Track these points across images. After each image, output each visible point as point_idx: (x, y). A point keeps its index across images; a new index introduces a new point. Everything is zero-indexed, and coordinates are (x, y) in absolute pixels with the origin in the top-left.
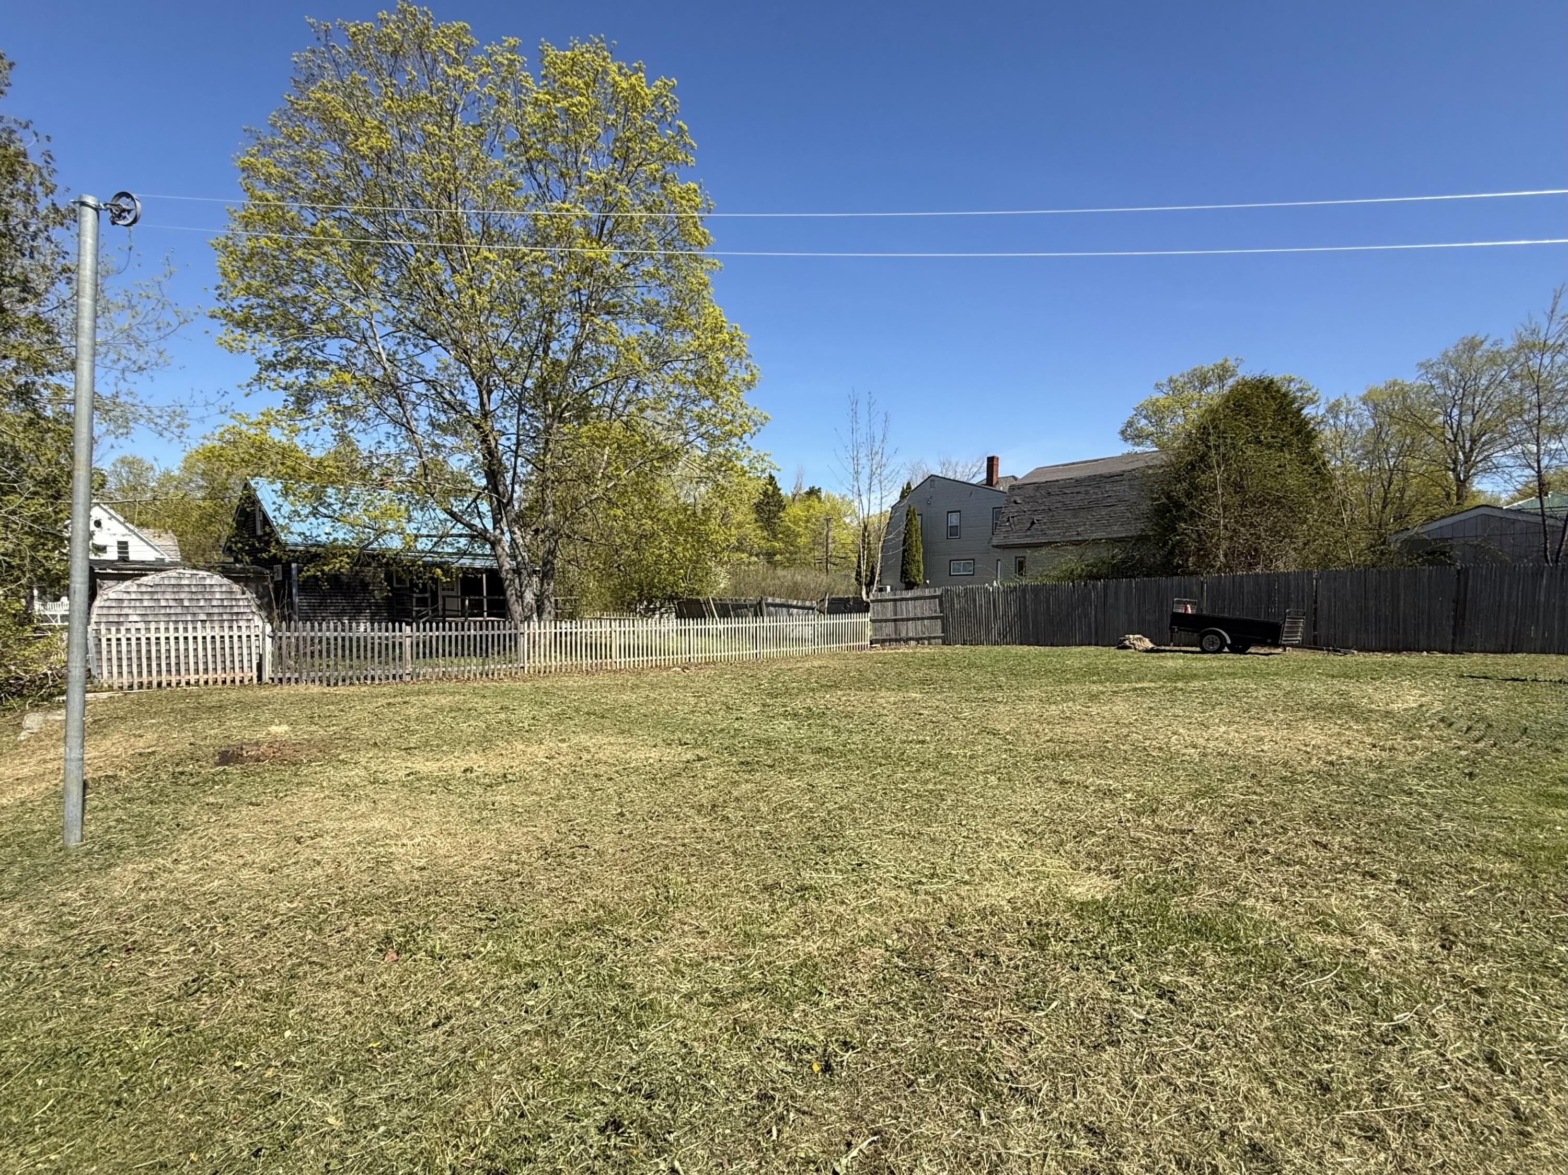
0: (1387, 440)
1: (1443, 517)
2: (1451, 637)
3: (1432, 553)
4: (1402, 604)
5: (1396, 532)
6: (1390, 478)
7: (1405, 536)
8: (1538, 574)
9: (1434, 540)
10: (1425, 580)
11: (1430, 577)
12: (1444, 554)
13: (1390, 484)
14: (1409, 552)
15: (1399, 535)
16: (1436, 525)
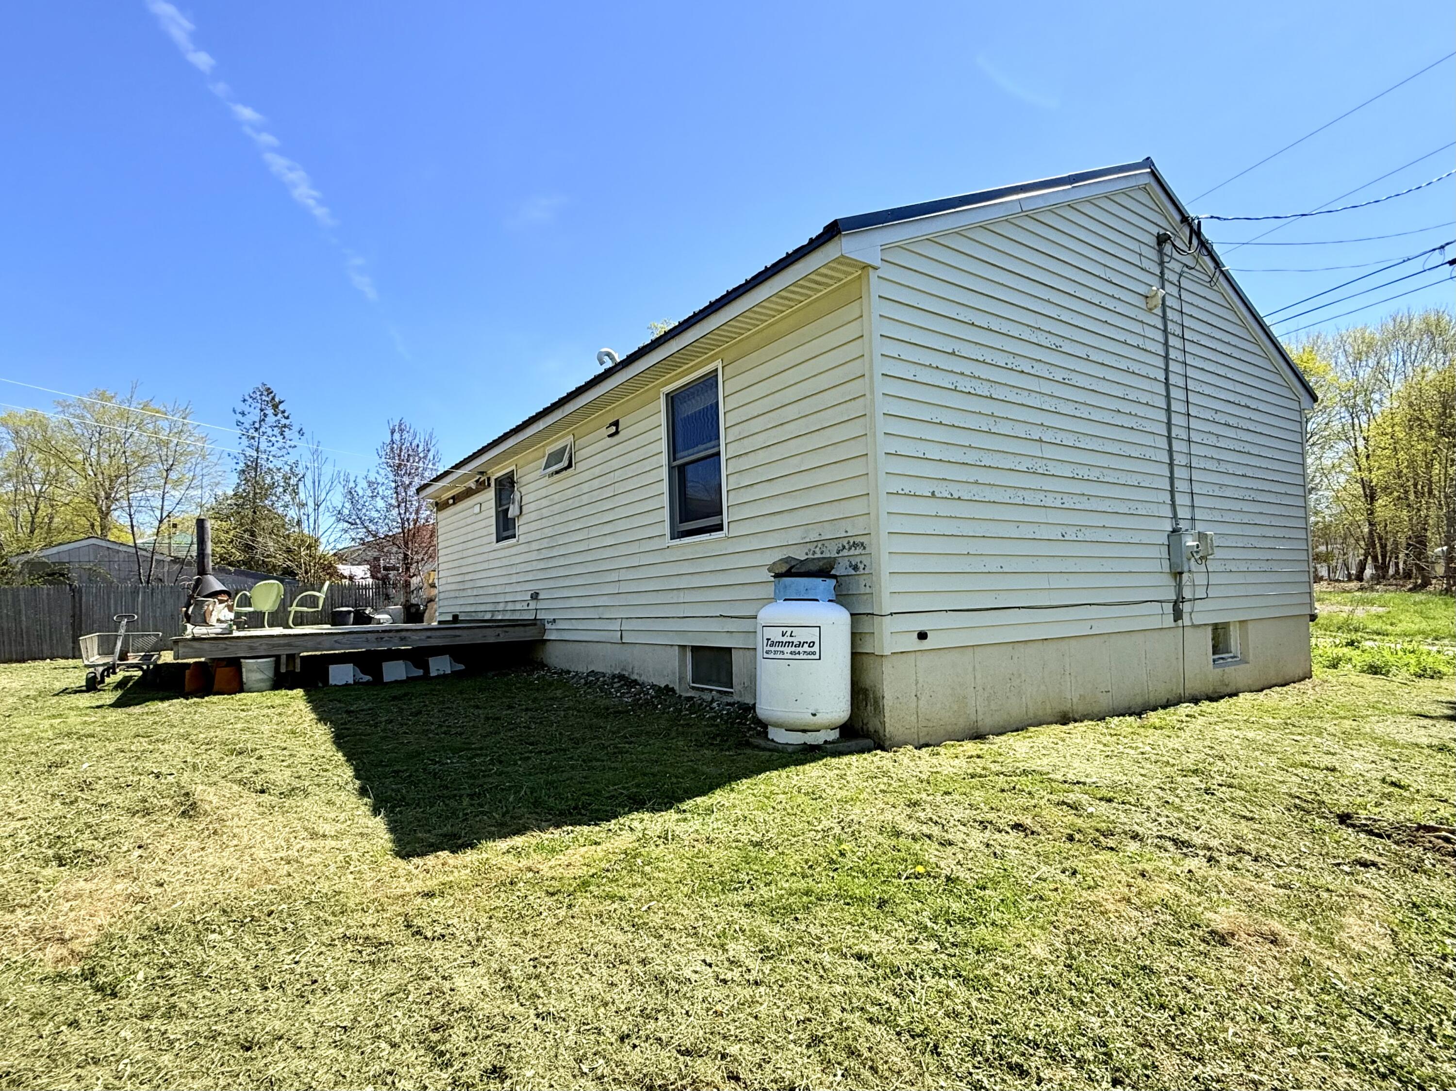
0: (31, 466)
1: (60, 544)
2: (71, 645)
3: (53, 574)
4: (24, 618)
5: (18, 555)
6: (37, 504)
7: (25, 558)
8: (135, 592)
9: (54, 563)
10: (45, 597)
11: (48, 594)
12: (63, 575)
13: (37, 509)
14: (30, 574)
15: (20, 557)
16: (55, 550)
